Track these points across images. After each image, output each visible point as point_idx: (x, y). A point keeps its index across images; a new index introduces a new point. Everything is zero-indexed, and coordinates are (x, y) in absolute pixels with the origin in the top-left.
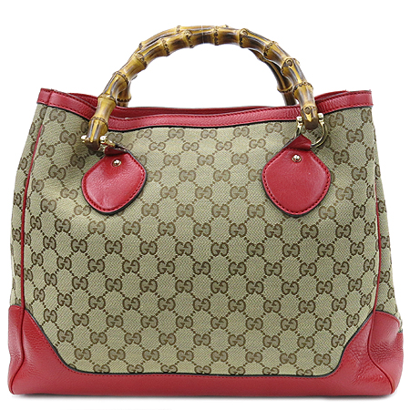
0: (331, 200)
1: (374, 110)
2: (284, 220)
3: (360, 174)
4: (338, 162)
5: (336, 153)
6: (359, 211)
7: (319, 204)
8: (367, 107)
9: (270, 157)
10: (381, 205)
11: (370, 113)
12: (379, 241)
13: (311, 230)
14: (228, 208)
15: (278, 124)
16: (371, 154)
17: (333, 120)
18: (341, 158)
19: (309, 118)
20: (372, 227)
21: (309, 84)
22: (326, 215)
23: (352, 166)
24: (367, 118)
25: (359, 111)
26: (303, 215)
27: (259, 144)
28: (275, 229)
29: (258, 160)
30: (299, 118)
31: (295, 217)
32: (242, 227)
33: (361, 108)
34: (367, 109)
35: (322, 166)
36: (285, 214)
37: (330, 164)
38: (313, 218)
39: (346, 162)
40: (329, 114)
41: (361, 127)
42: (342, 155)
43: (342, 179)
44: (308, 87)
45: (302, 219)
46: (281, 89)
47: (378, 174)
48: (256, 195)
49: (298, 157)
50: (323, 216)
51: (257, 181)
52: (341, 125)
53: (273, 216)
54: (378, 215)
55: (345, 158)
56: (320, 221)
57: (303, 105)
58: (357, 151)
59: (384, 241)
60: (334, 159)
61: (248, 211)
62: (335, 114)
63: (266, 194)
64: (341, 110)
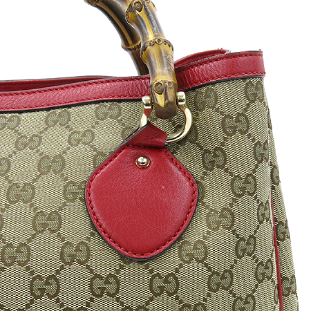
0: (199, 230)
1: (267, 82)
2: (122, 267)
3: (245, 186)
4: (209, 166)
5: (206, 151)
6: (245, 246)
7: (180, 238)
8: (255, 77)
9: (100, 161)
10: (281, 228)
11: (259, 87)
12: (279, 287)
13: (166, 281)
14: (29, 250)
15: (115, 106)
16: (263, 152)
17: (201, 98)
18: (215, 159)
19: (161, 101)
20: (267, 268)
21: (166, 42)
22: (191, 256)
23: (231, 174)
24: (255, 95)
25: (242, 84)
26: (153, 258)
27: (84, 139)
28: (107, 282)
29: (80, 167)
30: (146, 99)
31: (141, 262)
32: (52, 281)
33: (244, 79)
34: (254, 81)
35: (184, 173)
36: (122, 257)
37: (197, 169)
38: (169, 262)
39: (222, 167)
40: (194, 89)
41: (246, 110)
42: (215, 156)
43: (217, 195)
44: (164, 47)
45: (152, 265)
46: (126, 46)
47: (275, 181)
48: (76, 225)
49: (145, 160)
50: (187, 258)
51: (78, 202)
52: (213, 107)
53: (104, 260)
54: (276, 245)
55: (220, 160)
56: (181, 266)
57: (154, 77)
58: (239, 148)
59: (286, 284)
60: (204, 162)
61: (62, 254)
62: (204, 90)
63: (92, 223)
64: (213, 84)
